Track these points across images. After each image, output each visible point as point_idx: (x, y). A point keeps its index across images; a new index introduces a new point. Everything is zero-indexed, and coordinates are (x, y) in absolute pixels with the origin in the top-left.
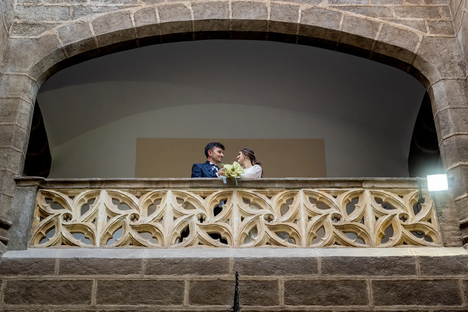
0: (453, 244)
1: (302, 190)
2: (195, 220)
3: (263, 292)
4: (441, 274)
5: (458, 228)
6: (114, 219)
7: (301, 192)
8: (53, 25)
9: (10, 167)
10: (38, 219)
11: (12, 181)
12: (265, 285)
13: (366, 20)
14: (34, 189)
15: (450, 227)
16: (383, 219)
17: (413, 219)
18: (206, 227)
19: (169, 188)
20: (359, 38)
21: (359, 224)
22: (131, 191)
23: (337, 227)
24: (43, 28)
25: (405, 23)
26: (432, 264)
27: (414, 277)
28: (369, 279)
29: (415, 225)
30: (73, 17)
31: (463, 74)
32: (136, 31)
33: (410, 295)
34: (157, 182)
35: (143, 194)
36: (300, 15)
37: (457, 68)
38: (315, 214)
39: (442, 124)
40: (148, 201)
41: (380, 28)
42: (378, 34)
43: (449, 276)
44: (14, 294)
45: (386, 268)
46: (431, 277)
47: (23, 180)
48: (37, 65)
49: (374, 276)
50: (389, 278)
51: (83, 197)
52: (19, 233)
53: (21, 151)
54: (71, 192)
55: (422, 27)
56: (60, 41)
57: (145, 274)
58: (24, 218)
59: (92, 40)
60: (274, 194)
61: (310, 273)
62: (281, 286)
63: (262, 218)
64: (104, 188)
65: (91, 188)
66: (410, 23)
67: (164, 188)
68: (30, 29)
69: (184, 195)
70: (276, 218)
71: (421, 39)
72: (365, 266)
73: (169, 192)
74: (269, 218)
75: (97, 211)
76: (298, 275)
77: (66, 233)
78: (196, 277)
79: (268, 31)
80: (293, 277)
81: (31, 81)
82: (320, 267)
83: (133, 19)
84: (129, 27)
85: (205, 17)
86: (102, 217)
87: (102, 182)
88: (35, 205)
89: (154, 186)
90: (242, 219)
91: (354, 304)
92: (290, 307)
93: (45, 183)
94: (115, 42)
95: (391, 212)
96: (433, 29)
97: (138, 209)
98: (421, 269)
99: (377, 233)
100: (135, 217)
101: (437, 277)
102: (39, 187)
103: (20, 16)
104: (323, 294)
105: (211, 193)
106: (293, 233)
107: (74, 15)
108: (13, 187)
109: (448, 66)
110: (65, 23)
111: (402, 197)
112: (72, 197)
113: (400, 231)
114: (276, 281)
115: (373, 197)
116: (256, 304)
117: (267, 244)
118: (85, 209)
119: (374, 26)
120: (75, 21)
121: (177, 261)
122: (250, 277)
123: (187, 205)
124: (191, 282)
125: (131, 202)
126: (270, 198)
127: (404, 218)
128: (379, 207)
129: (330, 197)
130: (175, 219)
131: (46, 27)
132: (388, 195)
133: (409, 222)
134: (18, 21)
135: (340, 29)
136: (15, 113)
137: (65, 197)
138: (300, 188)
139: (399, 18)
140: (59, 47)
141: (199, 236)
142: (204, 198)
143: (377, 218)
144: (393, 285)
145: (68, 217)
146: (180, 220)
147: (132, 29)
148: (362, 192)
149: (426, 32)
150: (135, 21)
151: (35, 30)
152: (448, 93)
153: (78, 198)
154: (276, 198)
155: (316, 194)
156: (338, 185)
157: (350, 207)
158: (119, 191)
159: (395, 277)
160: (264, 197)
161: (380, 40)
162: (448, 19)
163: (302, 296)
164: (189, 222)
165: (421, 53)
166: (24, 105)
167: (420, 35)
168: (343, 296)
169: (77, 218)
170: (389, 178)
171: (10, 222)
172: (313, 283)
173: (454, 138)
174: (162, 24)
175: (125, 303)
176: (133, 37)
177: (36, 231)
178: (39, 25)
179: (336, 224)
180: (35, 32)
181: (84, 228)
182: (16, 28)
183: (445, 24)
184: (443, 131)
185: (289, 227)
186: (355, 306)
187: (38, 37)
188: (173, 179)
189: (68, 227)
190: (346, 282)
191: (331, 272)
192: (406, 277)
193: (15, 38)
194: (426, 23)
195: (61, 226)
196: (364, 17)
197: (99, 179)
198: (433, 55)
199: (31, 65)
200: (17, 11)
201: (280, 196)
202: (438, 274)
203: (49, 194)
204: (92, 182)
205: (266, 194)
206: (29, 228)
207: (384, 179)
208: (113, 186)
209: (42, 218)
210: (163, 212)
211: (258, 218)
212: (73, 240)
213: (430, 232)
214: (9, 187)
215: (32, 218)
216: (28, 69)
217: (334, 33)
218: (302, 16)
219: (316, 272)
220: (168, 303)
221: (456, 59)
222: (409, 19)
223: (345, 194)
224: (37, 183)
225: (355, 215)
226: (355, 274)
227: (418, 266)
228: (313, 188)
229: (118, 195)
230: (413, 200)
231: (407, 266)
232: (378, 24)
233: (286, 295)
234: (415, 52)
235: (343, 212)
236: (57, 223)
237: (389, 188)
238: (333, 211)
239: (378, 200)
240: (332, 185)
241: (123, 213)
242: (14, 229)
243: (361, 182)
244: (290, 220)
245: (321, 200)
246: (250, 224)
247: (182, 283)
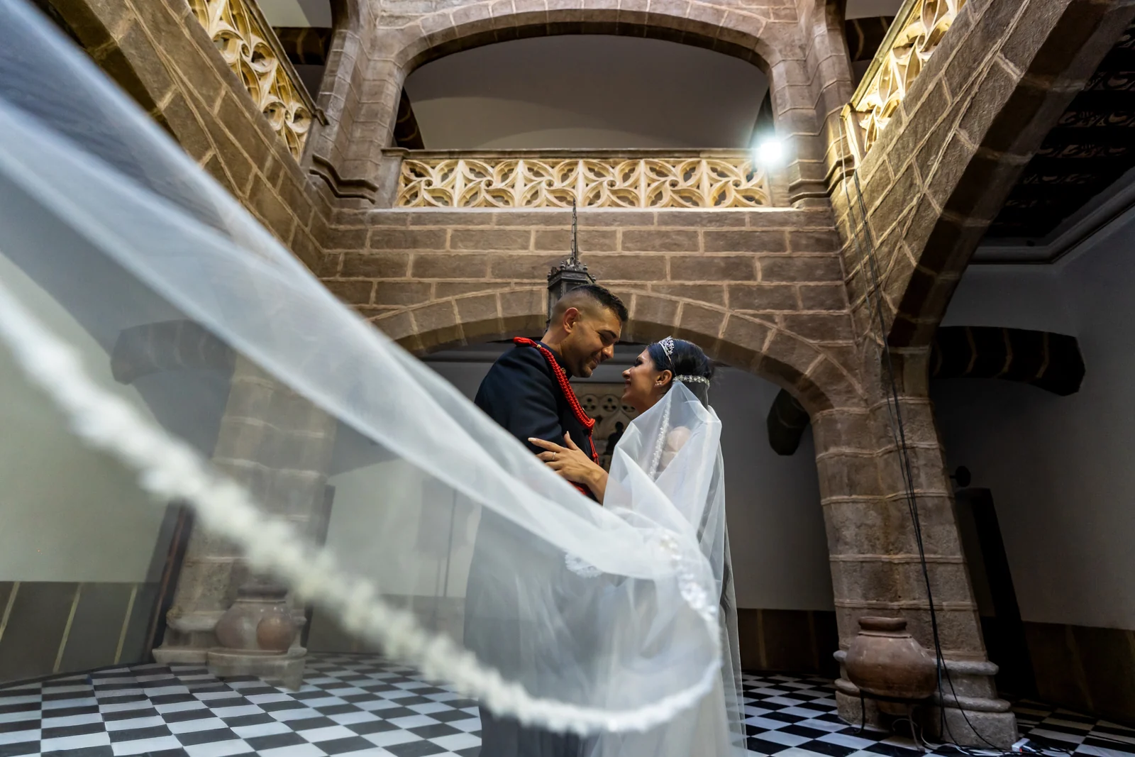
0: (782, 204)
1: (644, 160)
2: (544, 185)
3: (602, 241)
4: (769, 226)
5: (787, 191)
6: (470, 185)
7: (642, 162)
8: (417, 17)
9: (376, 139)
10: (403, 185)
11: (379, 151)
12: (604, 235)
13: (712, 8)
14: (399, 159)
15: (780, 190)
16: (717, 186)
17: (745, 185)
18: (553, 192)
19: (521, 158)
20: (705, 25)
21: (695, 189)
22: (487, 161)
23: (673, 191)
24: (408, 20)
25: (750, 10)
26: (761, 218)
27: (743, 228)
28: (701, 230)
29: (747, 190)
30: (436, 9)
31: (802, 55)
32: (493, 22)
33: (739, 243)
34: (510, 153)
35: (497, 164)
36: (649, 5)
37: (798, 51)
38: (654, 181)
39: (779, 101)
40: (502, 170)
41: (726, 15)
42: (723, 20)
43: (776, 228)
44: (378, 241)
45: (717, 221)
46: (760, 229)
47: (389, 151)
48: (402, 52)
49: (705, 228)
50: (719, 229)
51: (443, 166)
52: (385, 194)
53: (387, 126)
54: (433, 162)
55: (766, 14)
56: (423, 31)
57: (497, 225)
58: (390, 182)
59: (451, 30)
60: (616, 164)
61: (647, 224)
62: (619, 236)
63: (605, 184)
64: (463, 158)
65: (450, 159)
66: (754, 11)
67: (516, 158)
68: (396, 21)
69: (534, 164)
70: (618, 184)
71: (764, 24)
72: (698, 220)
73: (521, 162)
74: (612, 184)
75: (454, 179)
76: (635, 227)
77: (428, 197)
78: (542, 227)
79: (617, 21)
80: (631, 228)
81: (396, 67)
82: (656, 220)
83: (490, 10)
84: (487, 17)
85: (559, 7)
86: (460, 183)
87: (460, 153)
88: (399, 173)
89: (507, 156)
90: (587, 185)
91: (686, 250)
92: (627, 253)
93: (409, 153)
94: (474, 32)
95: (724, 180)
96: (777, 16)
97: (492, 176)
98: (751, 222)
99: (711, 197)
100: (489, 184)
101: (765, 229)
102: (403, 158)
103: (386, 10)
104: (657, 242)
105: (558, 163)
106: (633, 197)
107: (436, 7)
108: (380, 156)
109: (788, 49)
110: (428, 15)
111: (736, 167)
112: (433, 168)
113: (732, 195)
114: (615, 232)
115: (709, 166)
116: (595, 250)
117: (609, 205)
118: (445, 177)
119: (719, 13)
120: (437, 13)
121: (525, 215)
122: (591, 228)
123: (538, 174)
124: (537, 231)
125: (486, 170)
126: (613, 168)
127: (737, 185)
128: (714, 175)
129: (669, 166)
130: (525, 185)
131: (410, 19)
132: (722, 164)
133: (741, 188)
134: (385, 14)
135: (686, 17)
136: (382, 92)
137: (428, 167)
138: (641, 158)
139: (744, 6)
140: (422, 36)
141: (548, 200)
142: (553, 167)
143: (711, 185)
144: (723, 235)
145: (429, 183)
146: (530, 185)
147: (489, 20)
148: (699, 162)
149: (770, 18)
150: (493, 11)
151: (400, 22)
152: (787, 72)
153: (438, 167)
154: (619, 168)
155: (656, 164)
156: (677, 155)
157: (687, 175)
158: (476, 161)
159: (725, 229)
160: (608, 166)
161: (725, 26)
162: (791, 6)
163: (639, 244)
164: (538, 188)
165: (763, 37)
166: (391, 87)
167: (764, 21)
168: (675, 244)
169: (437, 183)
170: (725, 149)
171: (377, 185)
172: (649, 233)
173: (790, 111)
174: (518, 15)
175: (476, 248)
176: (491, 28)
177: (400, 194)
178: (403, 17)
179: (674, 189)
180: (400, 23)
181: (444, 192)
182: (383, 20)
183: (788, 11)
184: (779, 108)
185: (630, 192)
186: (687, 252)
187: (402, 27)
188: (524, 149)
189: (429, 191)
190: (679, 233)
191: (666, 224)
192: (736, 229)
193: (382, 29)
194: (771, 11)
195: (422, 190)
196: (710, 5)
197: (457, 150)
198: (776, 39)
199: (396, 52)
200: (384, 6)
201: (623, 165)
202: (766, 226)
203: (413, 164)
204: (451, 153)
205: (609, 163)
206: (395, 192)
207: (721, 149)
208: (470, 156)
209: (406, 185)
210: (514, 179)
211: (601, 184)
212: (433, 202)
213: (761, 196)
214: (375, 155)
215: (397, 183)
216: (393, 55)
217: (680, 20)
218: (651, 5)
219: (652, 224)
220: (515, 249)
221: (797, 43)
222: (754, 7)
223: (683, 164)
224: (401, 154)
225: (692, 182)
226: (688, 226)
227: (747, 219)
228: (653, 158)
229: (474, 164)
230: (747, 169)
231: (737, 220)
232: (724, 11)
233: (623, 242)
234: (758, 36)
235: (680, 179)
236: (420, 189)
237: (725, 158)
238: (671, 178)
239: (714, 170)
240: (671, 156)
241: (479, 180)
242: (380, 191)
243: (699, 152)
244: (631, 186)
245: (661, 169)
246: (594, 189)
247: (528, 232)
